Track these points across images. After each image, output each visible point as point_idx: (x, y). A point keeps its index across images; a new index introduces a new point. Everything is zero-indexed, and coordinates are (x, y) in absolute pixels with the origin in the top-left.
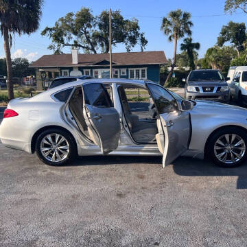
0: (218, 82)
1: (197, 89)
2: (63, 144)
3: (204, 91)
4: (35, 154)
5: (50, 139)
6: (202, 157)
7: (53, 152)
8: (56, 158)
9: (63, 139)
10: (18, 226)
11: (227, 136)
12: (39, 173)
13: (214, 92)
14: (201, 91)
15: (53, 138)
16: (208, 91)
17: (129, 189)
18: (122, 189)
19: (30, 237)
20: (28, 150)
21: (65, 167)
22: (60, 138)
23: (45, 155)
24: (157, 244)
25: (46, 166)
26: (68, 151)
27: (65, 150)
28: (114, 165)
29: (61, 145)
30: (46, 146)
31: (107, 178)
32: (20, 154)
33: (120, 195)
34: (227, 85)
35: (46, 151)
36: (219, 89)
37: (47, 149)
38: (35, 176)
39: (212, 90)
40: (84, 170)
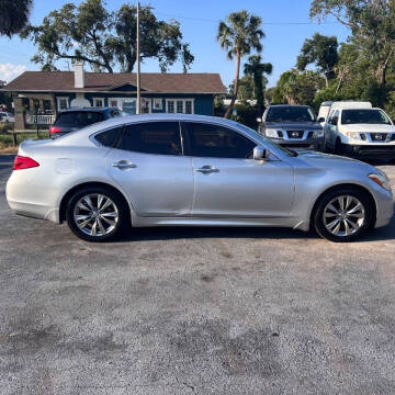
0: (309, 124)
1: (280, 134)
2: (110, 209)
3: (290, 136)
4: (65, 224)
5: (88, 201)
6: (306, 228)
7: (92, 222)
8: (98, 230)
9: (109, 202)
11: (341, 199)
12: (75, 251)
13: (304, 138)
14: (286, 137)
15: (94, 201)
16: (296, 137)
17: (215, 270)
18: (206, 270)
20: (55, 218)
21: (113, 244)
22: (104, 201)
23: (81, 226)
24: (275, 335)
25: (81, 242)
26: (117, 220)
27: (112, 219)
29: (106, 211)
30: (82, 212)
31: (181, 258)
33: (205, 279)
34: (321, 128)
35: (82, 221)
36: (310, 134)
37: (84, 217)
38: (71, 256)
39: (301, 136)
40: (143, 247)
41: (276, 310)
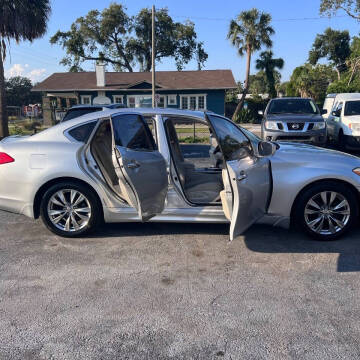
0: (310, 116)
1: (280, 126)
2: (82, 204)
3: (290, 128)
4: (40, 218)
5: (62, 197)
6: (287, 225)
7: (66, 217)
8: (71, 225)
9: (82, 197)
10: (13, 328)
11: (324, 195)
12: (46, 247)
13: (305, 130)
14: (286, 129)
15: (67, 196)
16: (296, 129)
17: (179, 271)
18: (169, 271)
19: (32, 344)
20: (30, 213)
21: (85, 240)
22: (77, 196)
23: (55, 221)
24: (221, 354)
25: (56, 237)
26: (90, 215)
27: (85, 214)
28: (158, 236)
29: (79, 206)
30: (56, 207)
31: (148, 256)
32: (17, 219)
33: (166, 281)
34: (322, 120)
35: (56, 216)
36: (311, 126)
37: (57, 212)
38: (40, 253)
39: (301, 128)
40: (113, 243)
41: (231, 323)
